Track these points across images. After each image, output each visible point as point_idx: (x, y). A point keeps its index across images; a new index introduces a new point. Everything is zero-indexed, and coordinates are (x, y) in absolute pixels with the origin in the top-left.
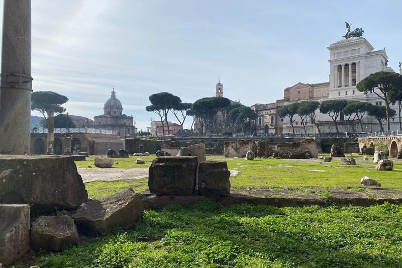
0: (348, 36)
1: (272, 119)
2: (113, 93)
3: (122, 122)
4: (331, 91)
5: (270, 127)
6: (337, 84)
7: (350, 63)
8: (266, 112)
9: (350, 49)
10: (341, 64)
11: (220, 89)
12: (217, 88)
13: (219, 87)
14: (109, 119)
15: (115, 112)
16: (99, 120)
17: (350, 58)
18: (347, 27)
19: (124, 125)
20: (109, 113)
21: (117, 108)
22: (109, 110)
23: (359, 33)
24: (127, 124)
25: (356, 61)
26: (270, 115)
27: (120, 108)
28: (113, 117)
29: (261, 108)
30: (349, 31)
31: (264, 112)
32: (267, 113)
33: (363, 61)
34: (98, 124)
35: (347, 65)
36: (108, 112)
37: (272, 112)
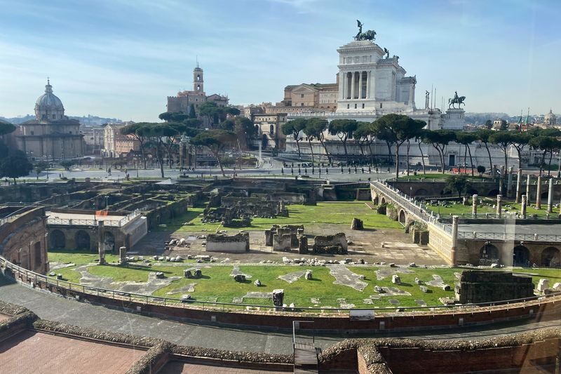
0: (359, 37)
1: (272, 127)
2: (49, 87)
3: (66, 130)
4: (340, 102)
5: (269, 137)
6: (346, 94)
7: (361, 71)
8: (265, 118)
9: (361, 55)
10: (352, 71)
11: (199, 76)
12: (195, 74)
13: (198, 73)
14: (47, 127)
15: (54, 115)
16: (32, 128)
17: (361, 66)
18: (359, 26)
19: (70, 136)
20: (44, 117)
21: (57, 110)
22: (45, 113)
23: (370, 36)
24: (74, 133)
25: (367, 71)
26: (269, 123)
27: (60, 108)
28: (53, 124)
29: (257, 111)
30: (361, 30)
31: (261, 118)
32: (265, 120)
33: (374, 71)
34: (30, 135)
35: (357, 74)
36: (43, 115)
37: (272, 119)
